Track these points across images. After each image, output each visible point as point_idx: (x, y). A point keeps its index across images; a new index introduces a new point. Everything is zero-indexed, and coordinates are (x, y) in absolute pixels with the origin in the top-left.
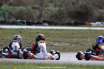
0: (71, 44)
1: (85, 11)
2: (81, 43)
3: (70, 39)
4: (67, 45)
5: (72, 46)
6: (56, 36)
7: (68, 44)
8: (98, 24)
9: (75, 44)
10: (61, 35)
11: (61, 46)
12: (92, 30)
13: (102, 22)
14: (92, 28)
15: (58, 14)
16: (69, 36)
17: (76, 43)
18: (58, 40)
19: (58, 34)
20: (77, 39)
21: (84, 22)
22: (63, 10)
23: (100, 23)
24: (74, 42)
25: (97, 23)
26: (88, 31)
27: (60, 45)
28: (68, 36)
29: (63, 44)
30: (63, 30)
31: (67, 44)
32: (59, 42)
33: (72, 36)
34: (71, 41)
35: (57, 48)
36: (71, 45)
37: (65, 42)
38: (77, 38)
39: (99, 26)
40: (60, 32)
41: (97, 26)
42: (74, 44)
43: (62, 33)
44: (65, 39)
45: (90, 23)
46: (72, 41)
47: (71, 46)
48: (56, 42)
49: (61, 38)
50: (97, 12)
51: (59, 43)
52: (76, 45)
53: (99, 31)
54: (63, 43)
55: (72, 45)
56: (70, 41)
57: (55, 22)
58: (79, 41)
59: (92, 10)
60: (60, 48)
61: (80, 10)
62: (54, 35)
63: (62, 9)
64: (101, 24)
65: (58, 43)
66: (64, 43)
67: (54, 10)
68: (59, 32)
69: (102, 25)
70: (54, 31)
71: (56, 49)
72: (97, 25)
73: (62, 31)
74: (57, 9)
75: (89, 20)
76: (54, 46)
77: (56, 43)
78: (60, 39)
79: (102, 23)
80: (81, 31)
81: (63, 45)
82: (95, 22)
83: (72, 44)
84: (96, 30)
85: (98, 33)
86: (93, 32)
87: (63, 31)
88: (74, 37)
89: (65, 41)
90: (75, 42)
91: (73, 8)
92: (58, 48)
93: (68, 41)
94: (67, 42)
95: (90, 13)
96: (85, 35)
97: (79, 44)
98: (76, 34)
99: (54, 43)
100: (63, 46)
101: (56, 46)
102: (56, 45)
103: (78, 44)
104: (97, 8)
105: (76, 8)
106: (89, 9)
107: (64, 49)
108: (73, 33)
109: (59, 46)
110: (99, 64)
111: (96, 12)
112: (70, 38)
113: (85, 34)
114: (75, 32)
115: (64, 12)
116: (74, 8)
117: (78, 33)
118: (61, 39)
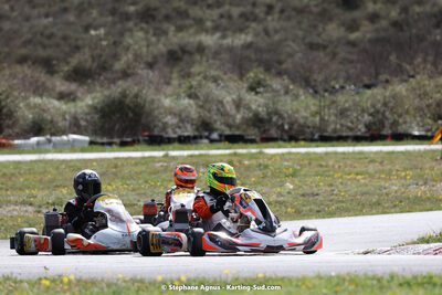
8: (38, 143)
13: (48, 137)
23: (42, 139)
25: (34, 140)
41: (37, 149)
45: (11, 142)
50: (27, 106)
64: (45, 144)
75: (7, 131)
79: (50, 141)
82: (26, 134)
95: (5, 110)
111: (21, 105)
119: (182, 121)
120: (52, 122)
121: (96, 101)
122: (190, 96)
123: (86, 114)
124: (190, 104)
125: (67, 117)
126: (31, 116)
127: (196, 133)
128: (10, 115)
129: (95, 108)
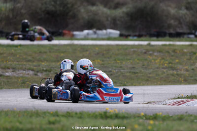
0: (36, 73)
1: (61, 9)
2: (55, 70)
3: (34, 64)
4: (28, 74)
5: (38, 76)
6: (9, 58)
7: (31, 72)
8: (88, 34)
9: (44, 73)
10: (18, 56)
11: (17, 76)
12: (77, 45)
13: (95, 30)
14: (76, 42)
15: (11, 16)
16: (33, 58)
17: (46, 71)
18: (11, 65)
19: (12, 54)
20: (48, 64)
21: (60, 31)
22: (21, 9)
23: (90, 32)
24: (42, 69)
25: (86, 32)
26: (68, 47)
27: (15, 74)
28: (30, 58)
29: (21, 73)
30: (20, 45)
31: (28, 72)
32: (14, 69)
33: (38, 58)
34: (36, 66)
35: (9, 80)
36: (36, 75)
37: (25, 68)
38: (47, 61)
39: (90, 37)
40: (15, 50)
41: (85, 39)
42: (42, 73)
43: (19, 51)
44: (25, 63)
45: (72, 33)
46: (39, 66)
47: (36, 77)
48: (8, 68)
49: (18, 61)
50: (84, 12)
51: (13, 71)
52: (47, 75)
53: (89, 47)
54: (22, 71)
55: (39, 74)
56: (35, 68)
57: (6, 30)
58: (51, 67)
59: (76, 7)
60: (16, 80)
61: (53, 9)
62: (5, 55)
63: (19, 5)
64: (92, 34)
65: (11, 70)
66: (24, 70)
67: (3, 9)
68: (13, 51)
69: (95, 36)
70: (5, 49)
71: (8, 82)
72: (85, 37)
73: (19, 47)
74: (9, 5)
76: (4, 76)
77: (8, 70)
78: (15, 63)
79: (95, 33)
80: (56, 48)
81: (21, 75)
82: (82, 30)
83: (38, 72)
84: (84, 45)
85: (87, 51)
86: (79, 49)
87: (21, 48)
88: (42, 59)
89: (24, 66)
90: (45, 69)
91: (40, 5)
92: (13, 81)
93: (32, 67)
94: (29, 69)
95: (71, 13)
96: (62, 55)
97: (52, 72)
98: (46, 52)
99: (4, 71)
100: (22, 77)
101: (8, 76)
102: (7, 74)
103: (49, 73)
104: (85, 4)
105: (46, 3)
106: (69, 6)
107: (24, 83)
108: (40, 52)
109: (15, 77)
110: (89, 109)
111: (82, 10)
112: (34, 62)
113: (63, 52)
114: (43, 50)
115: (23, 11)
116: (42, 4)
117: (50, 52)
118: (17, 63)
119: (180, 23)
120: (99, 21)
121: (129, 9)
122: (187, 8)
123: (121, 17)
124: (186, 14)
125: (109, 19)
126: (87, 18)
127: (188, 31)
128: (74, 16)
129: (127, 14)
